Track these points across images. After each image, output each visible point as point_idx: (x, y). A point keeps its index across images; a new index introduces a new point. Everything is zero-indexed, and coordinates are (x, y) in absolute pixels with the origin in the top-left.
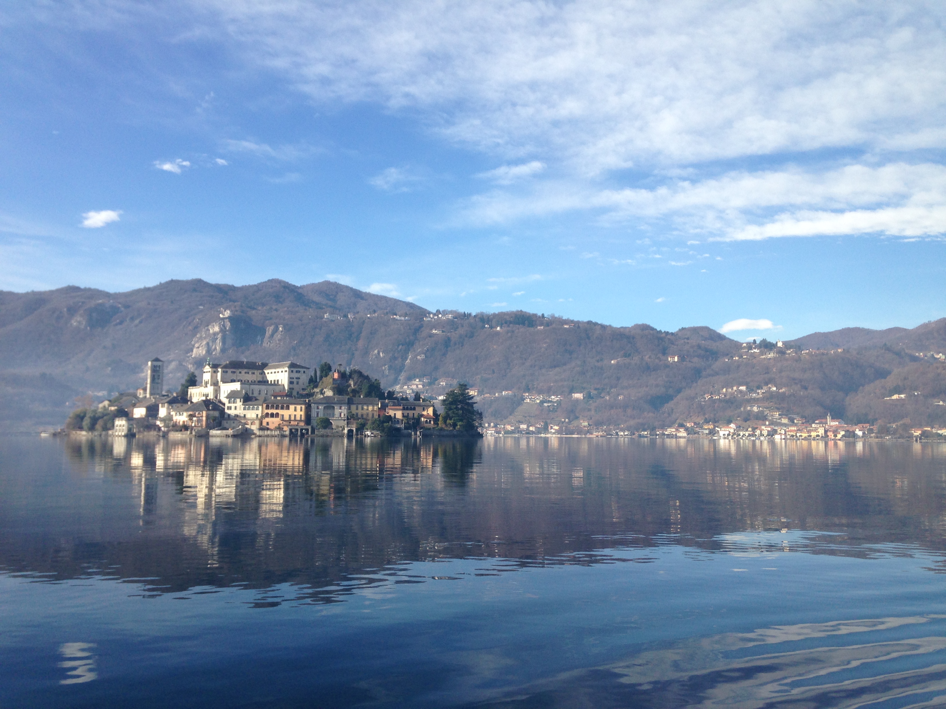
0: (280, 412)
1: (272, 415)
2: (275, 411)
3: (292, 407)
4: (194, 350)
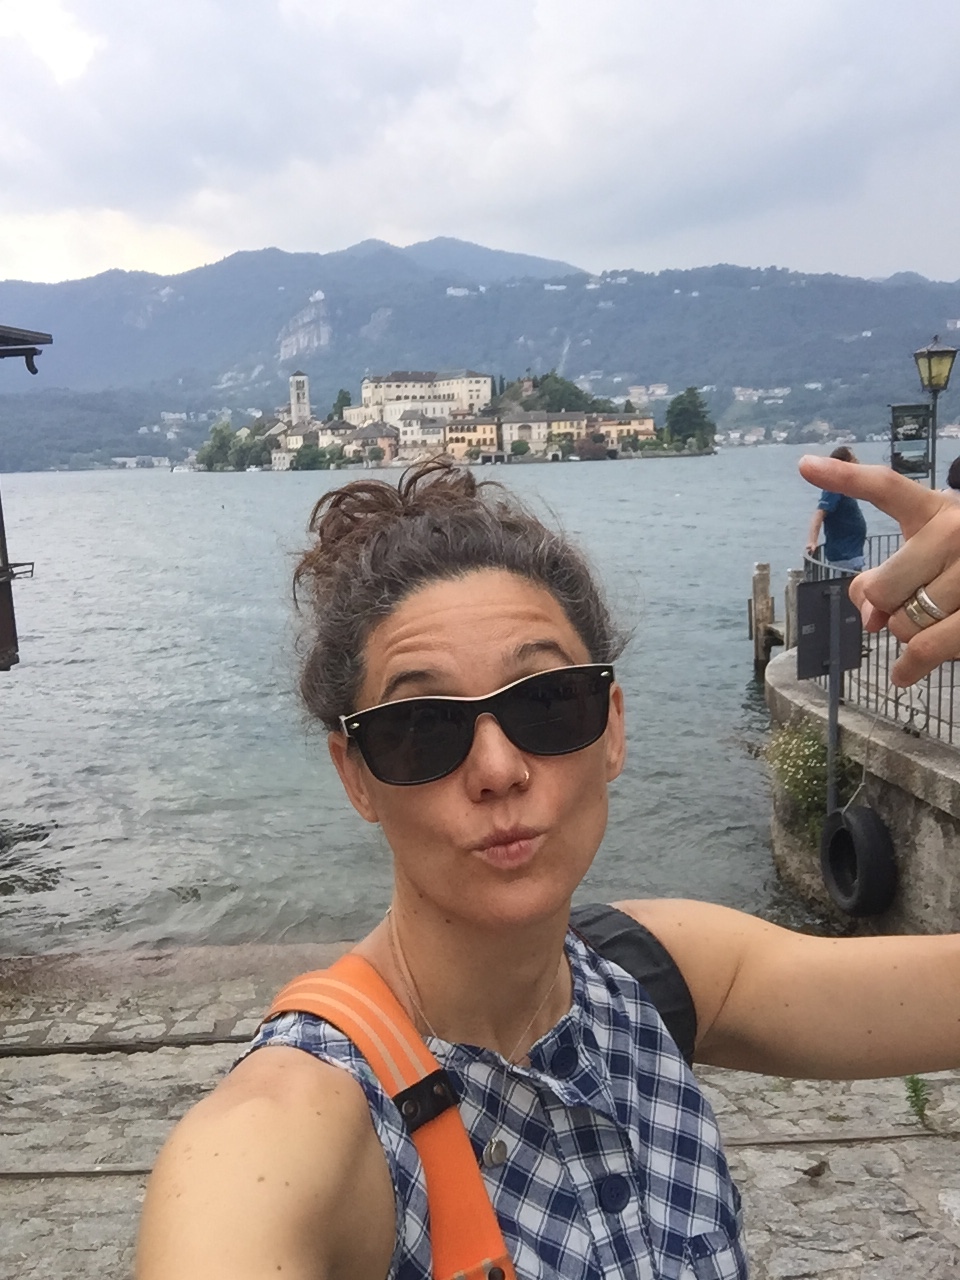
2: (459, 435)
3: (480, 428)
4: (282, 350)
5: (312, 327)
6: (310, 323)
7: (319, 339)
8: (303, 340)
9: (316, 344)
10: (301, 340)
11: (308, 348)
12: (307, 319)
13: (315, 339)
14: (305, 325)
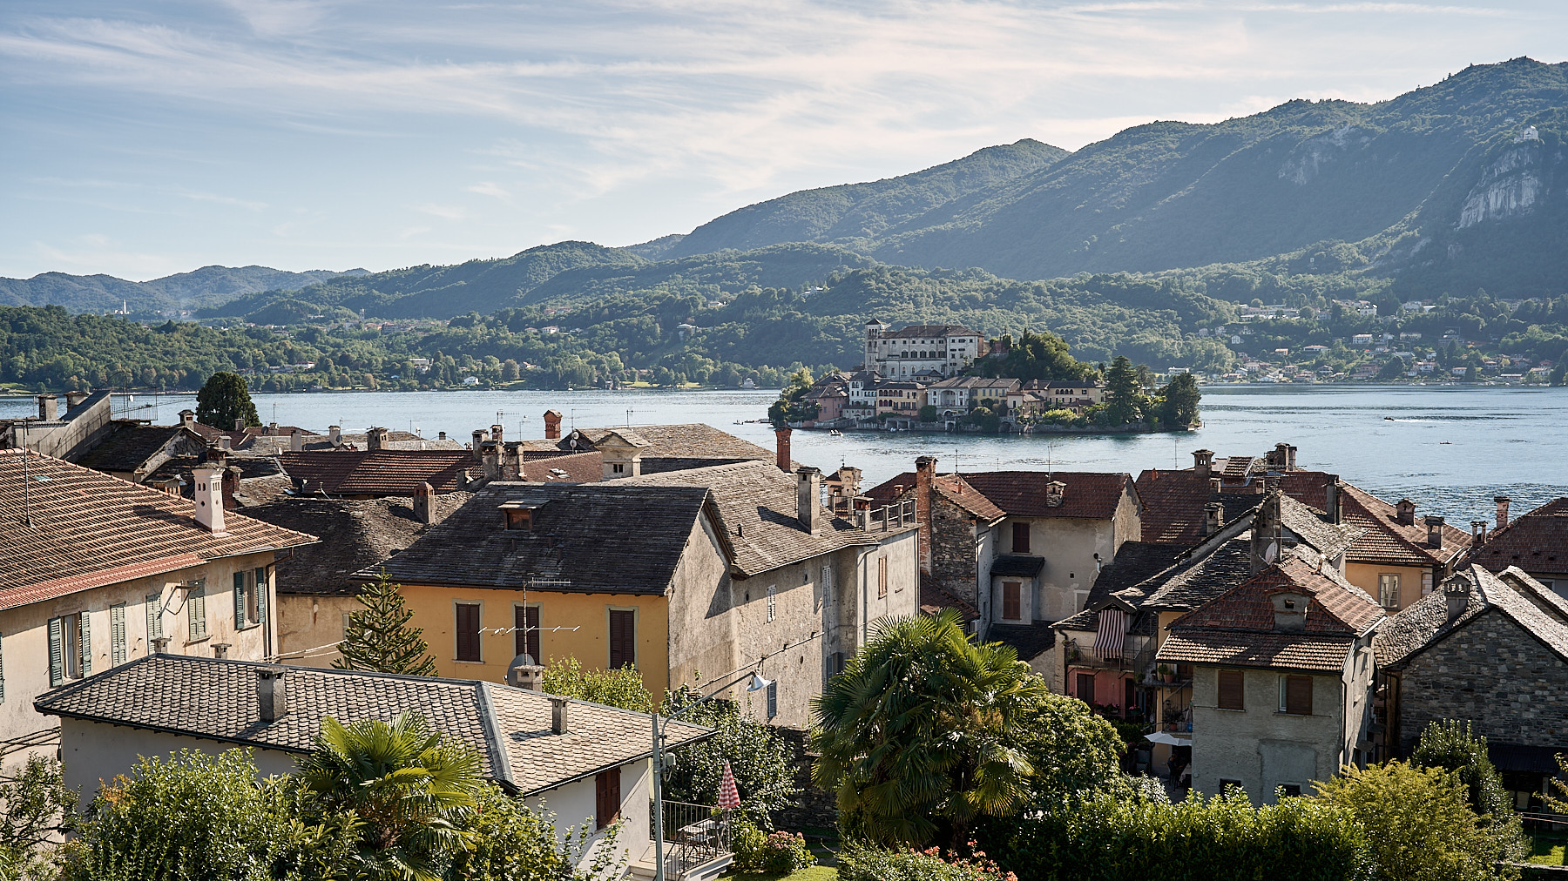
0: (895, 399)
1: (885, 404)
2: (888, 399)
3: (905, 392)
4: (1464, 214)
5: (1510, 179)
6: (1507, 175)
7: (1519, 197)
8: (1495, 199)
9: (1513, 204)
10: (1492, 201)
11: (1499, 212)
12: (1504, 169)
13: (1512, 198)
14: (1502, 177)
